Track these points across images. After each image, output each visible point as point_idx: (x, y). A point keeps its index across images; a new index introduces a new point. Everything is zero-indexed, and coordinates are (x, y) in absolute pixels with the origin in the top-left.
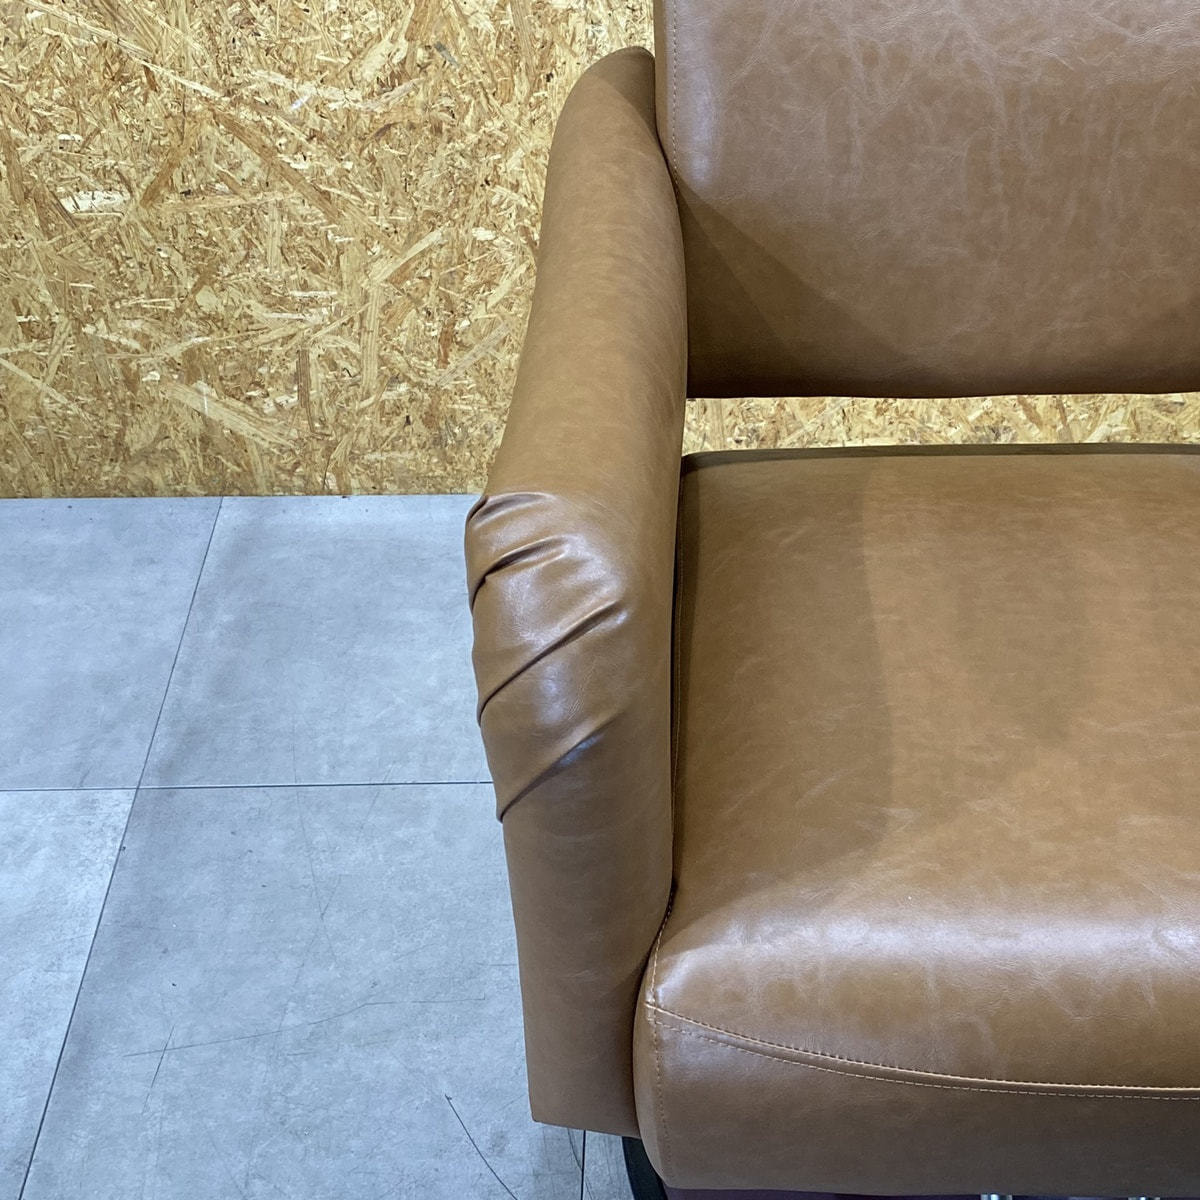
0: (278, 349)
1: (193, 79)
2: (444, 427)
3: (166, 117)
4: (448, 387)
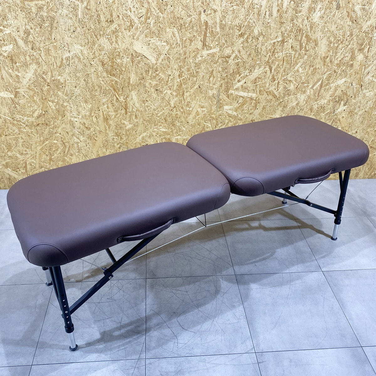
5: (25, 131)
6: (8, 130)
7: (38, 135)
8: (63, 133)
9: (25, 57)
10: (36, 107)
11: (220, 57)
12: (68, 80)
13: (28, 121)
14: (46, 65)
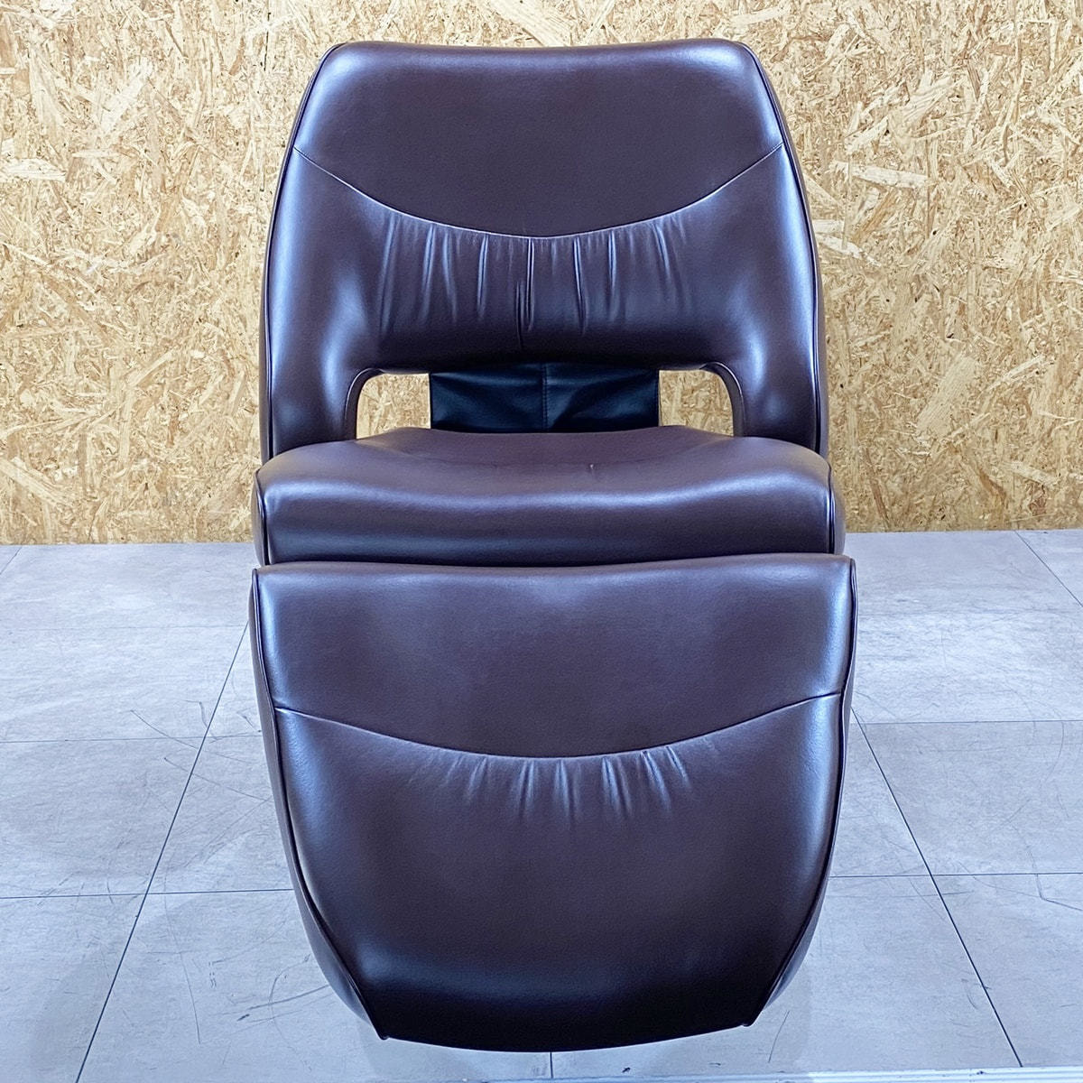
0: (68, 434)
1: (32, 254)
2: (169, 491)
3: (14, 277)
4: (174, 462)
5: (92, 309)
6: (31, 307)
7: (138, 328)
8: (227, 322)
9: (115, 32)
11: (792, 35)
12: (258, 118)
13: (104, 270)
14: (187, 62)
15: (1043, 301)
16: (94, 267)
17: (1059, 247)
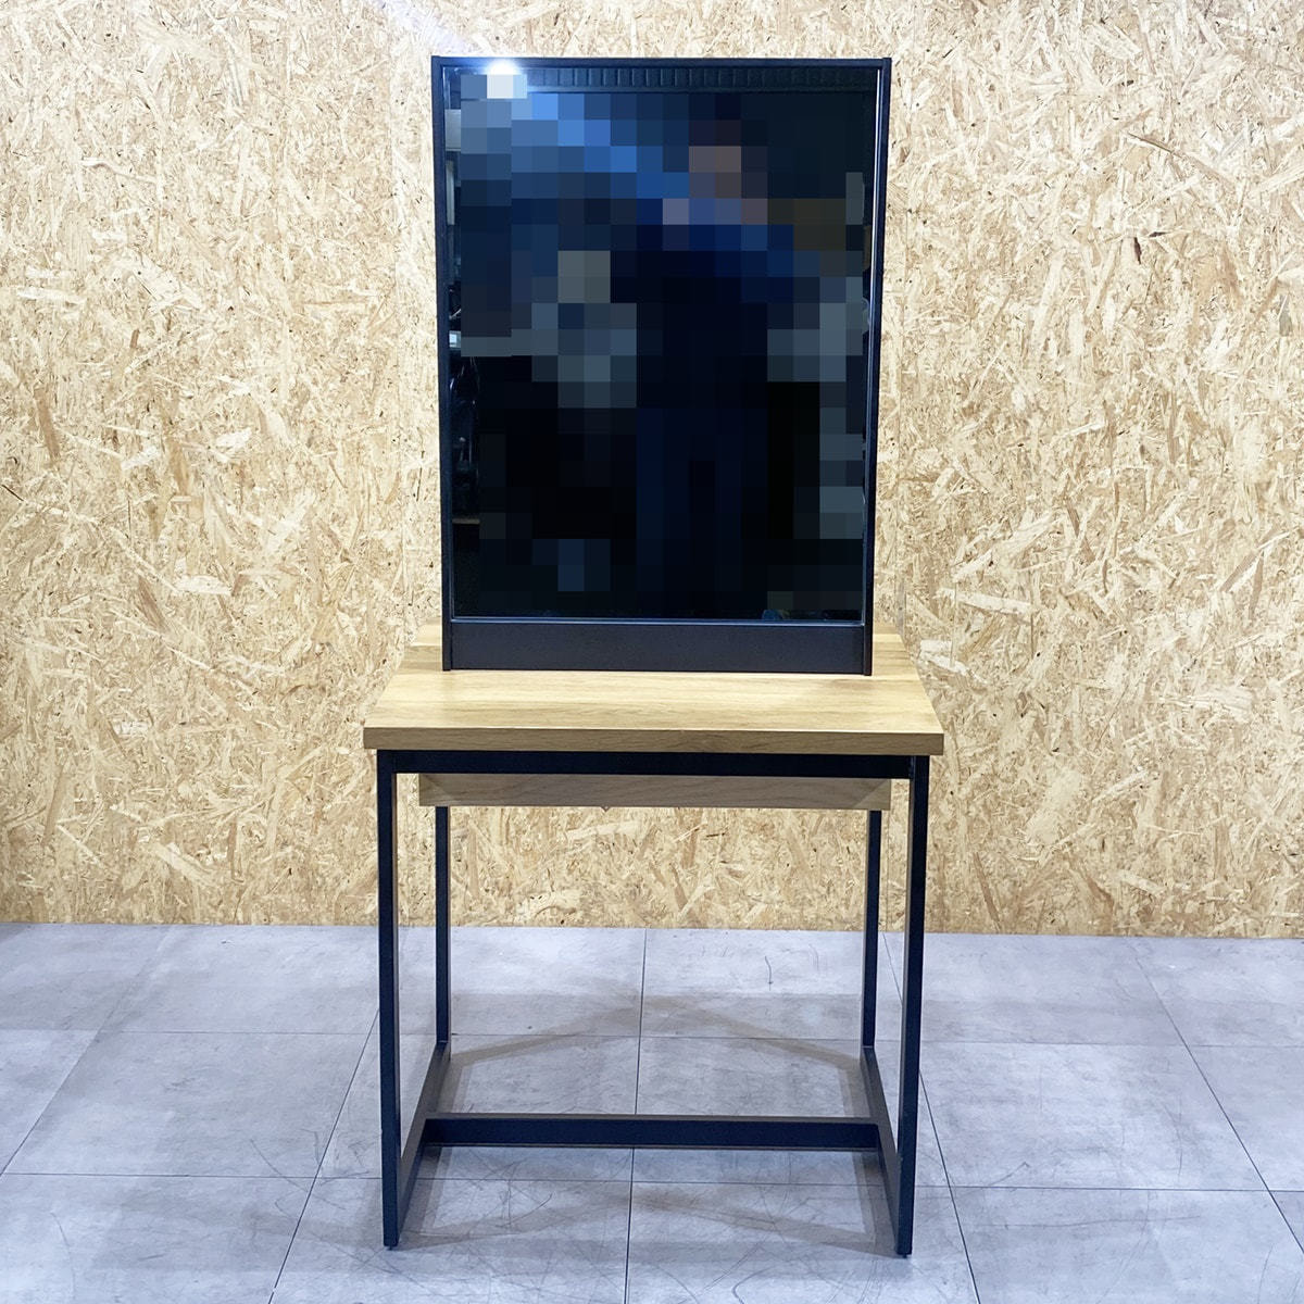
0: (220, 822)
1: (197, 659)
2: (311, 877)
4: (316, 849)
5: (249, 709)
6: (192, 706)
7: (291, 726)
9: (283, 466)
10: (295, 630)
11: (902, 477)
12: (409, 542)
13: (262, 674)
14: (347, 493)
15: (1146, 721)
16: (253, 672)
17: (1159, 671)
